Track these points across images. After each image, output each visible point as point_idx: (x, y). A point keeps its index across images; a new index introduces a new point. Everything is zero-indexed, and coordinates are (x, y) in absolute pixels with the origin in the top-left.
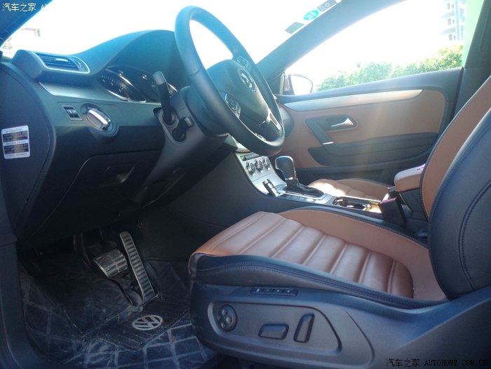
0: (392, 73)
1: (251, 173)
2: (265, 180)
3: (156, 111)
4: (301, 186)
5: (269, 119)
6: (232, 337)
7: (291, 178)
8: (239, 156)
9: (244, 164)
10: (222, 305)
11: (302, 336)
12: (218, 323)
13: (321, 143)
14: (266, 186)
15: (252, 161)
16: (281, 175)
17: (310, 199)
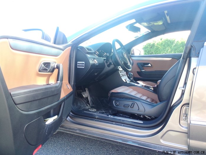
0: (175, 44)
1: (122, 76)
2: (125, 78)
3: (104, 60)
4: (134, 81)
5: (129, 64)
6: (118, 107)
7: (132, 79)
8: (119, 72)
9: (120, 74)
10: (116, 101)
11: (132, 107)
12: (115, 104)
13: (141, 70)
14: (125, 80)
15: (122, 73)
16: (129, 78)
17: (136, 84)
